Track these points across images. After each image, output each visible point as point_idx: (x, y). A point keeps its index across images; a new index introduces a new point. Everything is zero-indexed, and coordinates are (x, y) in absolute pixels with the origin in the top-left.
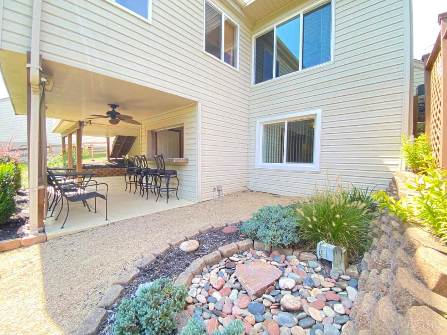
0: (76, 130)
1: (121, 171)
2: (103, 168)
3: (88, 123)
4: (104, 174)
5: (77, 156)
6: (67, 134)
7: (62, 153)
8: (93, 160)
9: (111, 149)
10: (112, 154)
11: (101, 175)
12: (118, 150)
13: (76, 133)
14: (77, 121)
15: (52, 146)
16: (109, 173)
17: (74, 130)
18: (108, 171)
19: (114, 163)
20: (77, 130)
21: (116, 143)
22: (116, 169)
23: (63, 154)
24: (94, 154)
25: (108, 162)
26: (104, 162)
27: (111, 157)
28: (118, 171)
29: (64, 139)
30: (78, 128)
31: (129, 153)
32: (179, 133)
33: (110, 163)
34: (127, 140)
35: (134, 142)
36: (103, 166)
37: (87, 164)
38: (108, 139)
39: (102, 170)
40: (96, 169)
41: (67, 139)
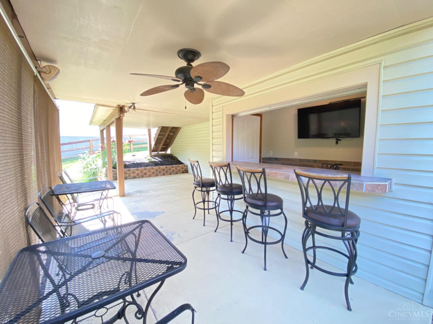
0: (114, 119)
1: (166, 169)
2: (147, 166)
3: (130, 107)
4: (148, 173)
5: (116, 152)
6: (105, 126)
7: (100, 149)
8: (133, 155)
9: (153, 143)
10: (153, 148)
11: (145, 176)
12: (160, 144)
13: (114, 124)
14: (116, 105)
15: (93, 140)
16: (153, 173)
17: (113, 120)
18: (152, 171)
19: (157, 159)
20: (116, 119)
21: (159, 135)
22: (161, 167)
23: (102, 150)
24: (133, 148)
25: (151, 158)
26: (146, 158)
27: (153, 151)
28: (163, 170)
29: (102, 131)
30: (117, 116)
31: (171, 147)
32: (259, 117)
33: (153, 160)
34: (170, 132)
35: (178, 134)
36: (146, 163)
37: (128, 161)
38: (149, 131)
39: (145, 169)
40: (139, 168)
41: (105, 131)
